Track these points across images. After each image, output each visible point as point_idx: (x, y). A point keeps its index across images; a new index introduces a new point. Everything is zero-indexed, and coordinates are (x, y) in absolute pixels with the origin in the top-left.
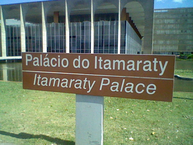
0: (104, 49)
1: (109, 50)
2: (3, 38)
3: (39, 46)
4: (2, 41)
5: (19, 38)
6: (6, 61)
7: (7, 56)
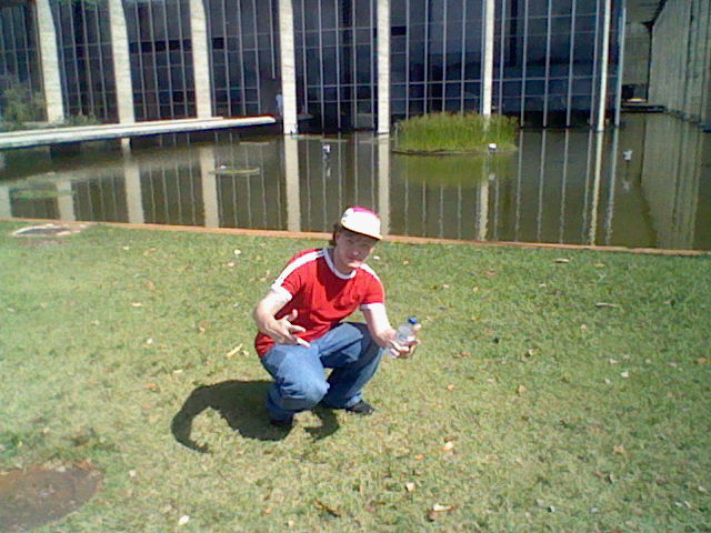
0: (527, 76)
1: (547, 79)
2: (119, 47)
3: (255, 74)
4: (116, 59)
5: (188, 44)
6: (126, 142)
7: (137, 120)
